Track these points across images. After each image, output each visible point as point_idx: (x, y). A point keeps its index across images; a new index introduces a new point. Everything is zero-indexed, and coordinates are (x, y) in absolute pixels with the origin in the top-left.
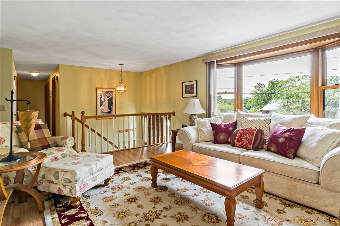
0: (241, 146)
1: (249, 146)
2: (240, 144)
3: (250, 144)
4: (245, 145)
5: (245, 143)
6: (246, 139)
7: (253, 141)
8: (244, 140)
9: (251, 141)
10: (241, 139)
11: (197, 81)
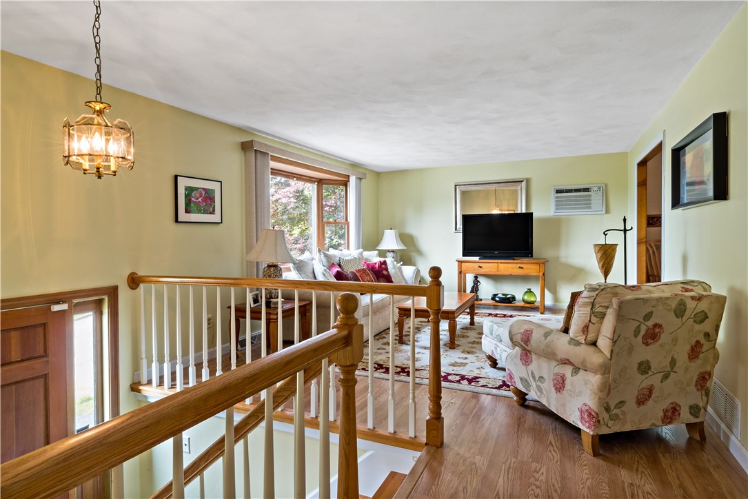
11: (221, 182)
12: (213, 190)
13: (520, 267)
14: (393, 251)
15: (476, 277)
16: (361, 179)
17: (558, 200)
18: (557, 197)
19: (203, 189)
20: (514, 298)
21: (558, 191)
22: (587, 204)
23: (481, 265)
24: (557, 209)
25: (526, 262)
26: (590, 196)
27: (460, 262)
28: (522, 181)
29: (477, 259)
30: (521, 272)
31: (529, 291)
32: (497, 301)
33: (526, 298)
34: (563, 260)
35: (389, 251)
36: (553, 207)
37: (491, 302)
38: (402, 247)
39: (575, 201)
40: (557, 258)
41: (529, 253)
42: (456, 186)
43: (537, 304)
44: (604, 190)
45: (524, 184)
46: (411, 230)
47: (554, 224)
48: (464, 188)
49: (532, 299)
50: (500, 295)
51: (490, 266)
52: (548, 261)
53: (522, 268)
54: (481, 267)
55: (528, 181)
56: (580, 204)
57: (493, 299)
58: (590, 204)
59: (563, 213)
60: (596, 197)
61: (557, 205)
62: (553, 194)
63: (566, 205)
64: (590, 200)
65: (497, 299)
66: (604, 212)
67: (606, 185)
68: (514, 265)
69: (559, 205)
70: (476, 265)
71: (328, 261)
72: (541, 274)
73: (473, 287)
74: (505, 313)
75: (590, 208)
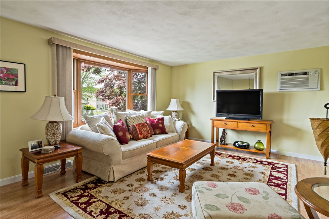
0: (143, 137)
1: (148, 135)
2: (142, 136)
3: (149, 133)
4: (145, 136)
5: (145, 134)
6: (144, 131)
7: (149, 131)
8: (143, 132)
9: (148, 131)
10: (142, 132)
11: (25, 64)
12: (17, 70)
13: (252, 126)
14: (176, 112)
15: (224, 130)
16: (156, 69)
17: (282, 81)
18: (282, 79)
19: (5, 68)
20: (248, 145)
21: (282, 75)
22: (305, 84)
23: (226, 122)
24: (281, 87)
25: (256, 122)
26: (308, 78)
27: (213, 120)
28: (257, 69)
29: (224, 118)
30: (253, 129)
31: (259, 142)
32: (237, 147)
33: (257, 146)
34: (285, 122)
35: (174, 111)
36: (279, 85)
37: (232, 147)
38: (180, 109)
39: (295, 81)
40: (281, 121)
41: (260, 117)
42: (214, 73)
43: (264, 151)
44: (320, 74)
45: (258, 71)
46: (188, 99)
47: (280, 98)
48: (219, 74)
49: (262, 147)
50: (239, 143)
51: (232, 124)
52: (274, 123)
53: (254, 126)
54: (226, 124)
55: (261, 69)
56: (300, 84)
57: (234, 145)
58: (308, 83)
59: (286, 90)
60: (312, 79)
61: (281, 84)
62: (279, 77)
63: (289, 84)
64: (308, 81)
65: (237, 145)
66: (319, 89)
67: (321, 70)
68: (248, 124)
69: (283, 85)
70: (224, 123)
71: (117, 118)
72: (267, 131)
73: (222, 136)
74: (240, 156)
75: (308, 86)
